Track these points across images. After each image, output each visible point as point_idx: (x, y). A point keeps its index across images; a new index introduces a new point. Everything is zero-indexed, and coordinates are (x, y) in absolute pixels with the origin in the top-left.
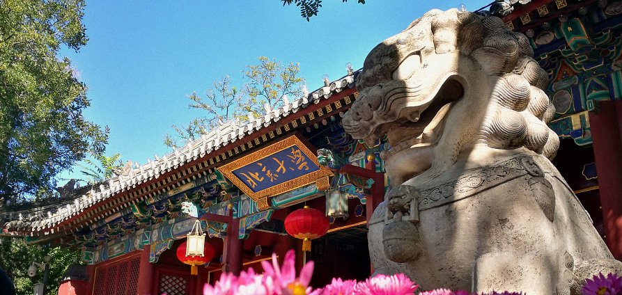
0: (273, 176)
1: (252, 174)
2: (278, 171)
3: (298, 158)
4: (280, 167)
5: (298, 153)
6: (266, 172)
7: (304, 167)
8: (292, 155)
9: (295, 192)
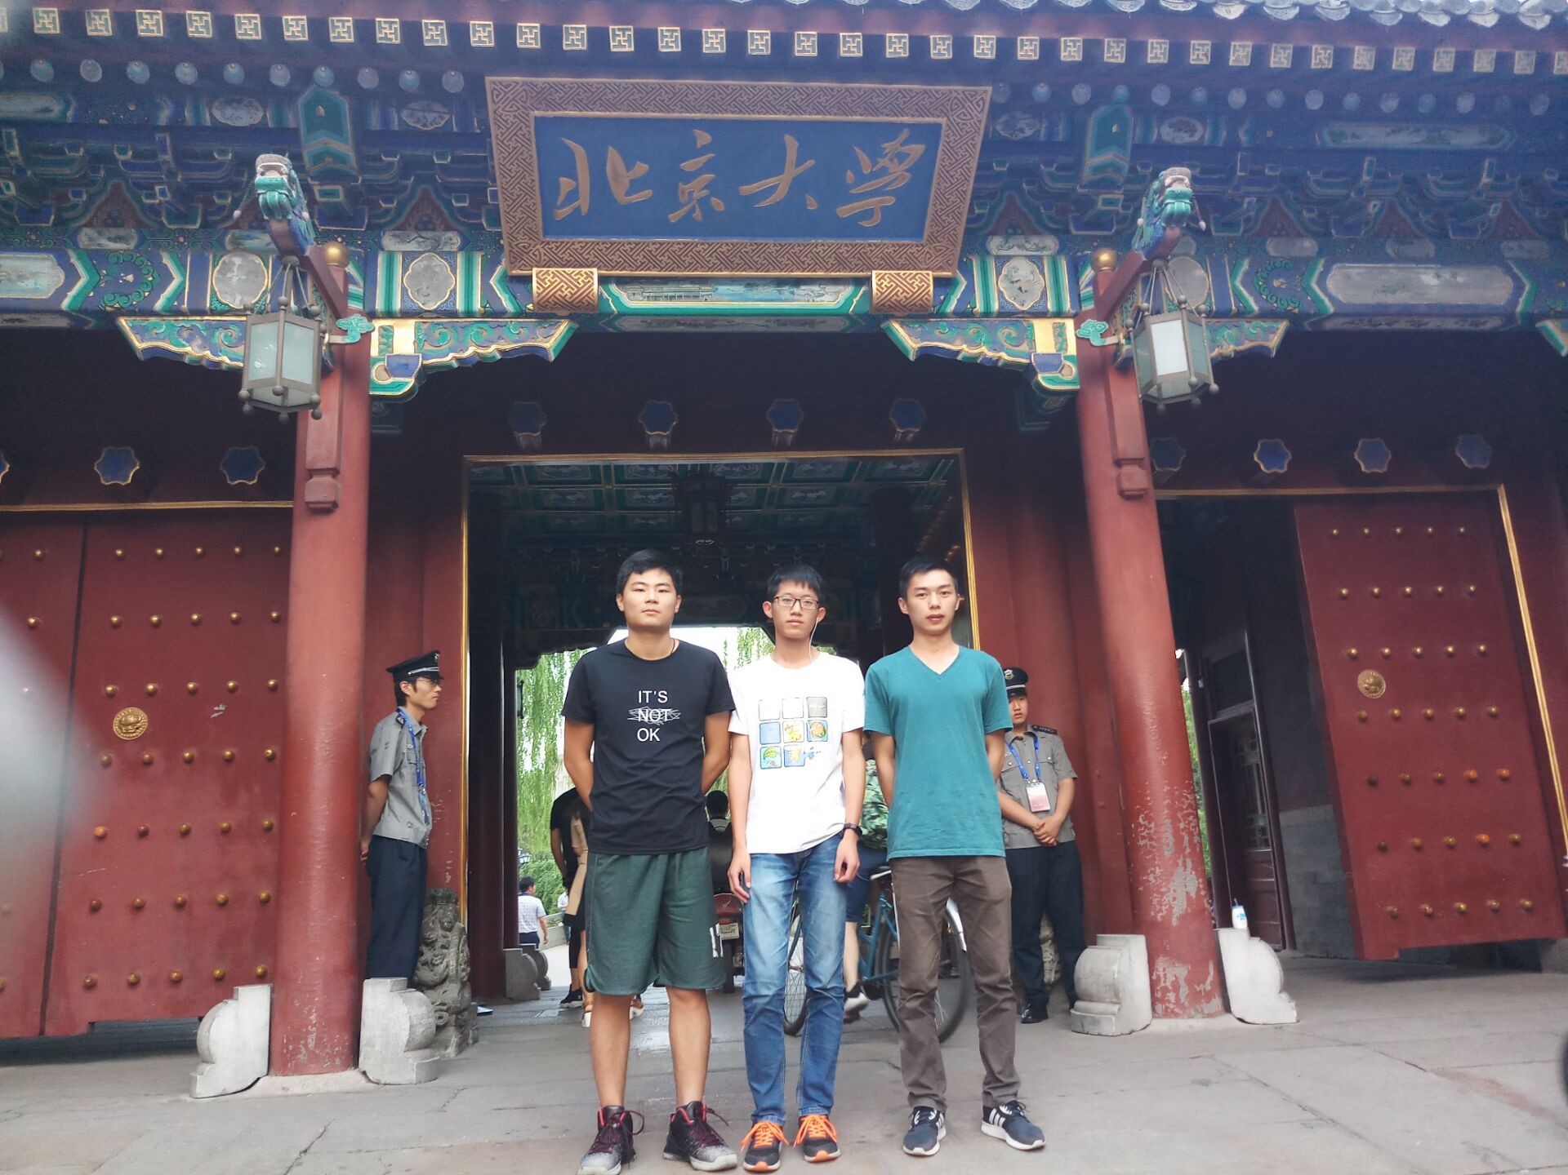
0: (704, 202)
1: (614, 158)
2: (747, 189)
3: (884, 171)
4: (771, 182)
5: (901, 157)
6: (690, 177)
7: (867, 214)
8: (875, 154)
9: (738, 289)
